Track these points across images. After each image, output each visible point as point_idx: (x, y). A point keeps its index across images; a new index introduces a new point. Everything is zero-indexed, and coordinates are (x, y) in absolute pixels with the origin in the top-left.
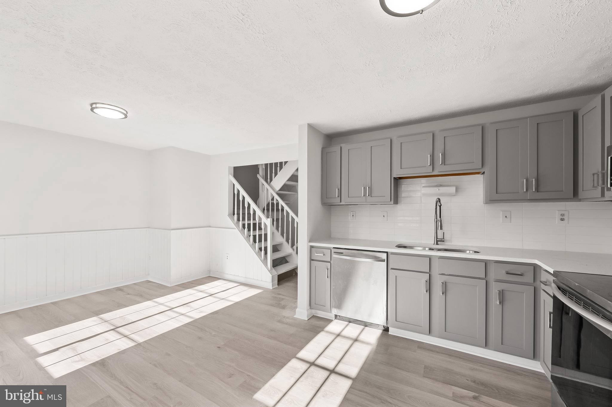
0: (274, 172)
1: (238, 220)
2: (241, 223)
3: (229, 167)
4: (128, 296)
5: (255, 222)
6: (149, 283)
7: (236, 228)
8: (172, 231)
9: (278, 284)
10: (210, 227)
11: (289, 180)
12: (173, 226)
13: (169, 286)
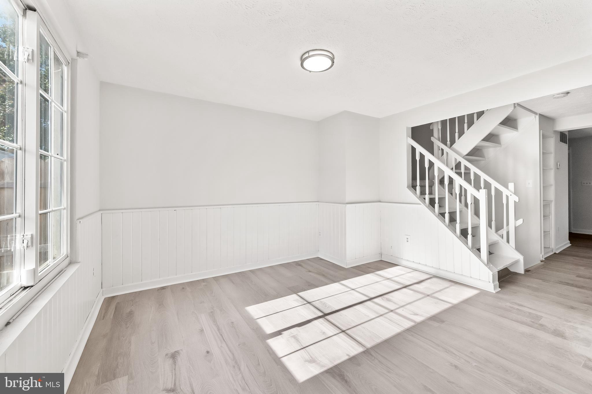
0: (457, 131)
1: (423, 193)
2: (427, 197)
3: (407, 128)
4: (310, 273)
5: (432, 196)
6: (321, 260)
7: (421, 203)
8: (348, 205)
9: (500, 287)
10: (380, 202)
11: (484, 140)
12: (348, 199)
13: (346, 267)
